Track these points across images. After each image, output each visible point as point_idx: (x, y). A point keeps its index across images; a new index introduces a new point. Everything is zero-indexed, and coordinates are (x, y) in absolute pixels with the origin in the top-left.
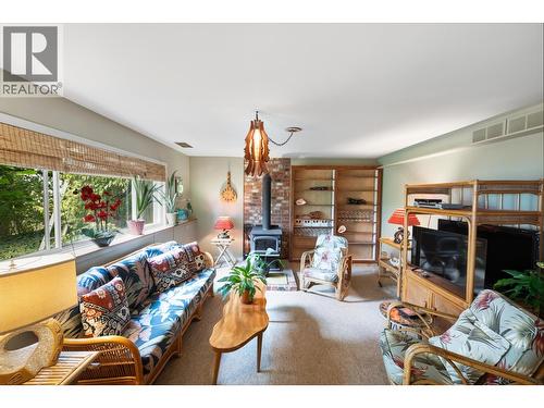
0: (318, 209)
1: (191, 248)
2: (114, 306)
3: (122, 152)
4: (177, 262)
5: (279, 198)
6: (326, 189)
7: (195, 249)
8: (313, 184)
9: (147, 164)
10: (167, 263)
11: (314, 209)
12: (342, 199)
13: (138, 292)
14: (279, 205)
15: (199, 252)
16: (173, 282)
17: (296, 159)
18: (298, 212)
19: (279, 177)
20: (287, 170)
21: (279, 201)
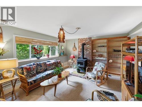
0: (101, 53)
1: (58, 62)
2: (30, 70)
3: (45, 40)
4: (52, 64)
5: (88, 50)
6: (104, 46)
7: (59, 62)
8: (99, 45)
9: (52, 42)
10: (50, 64)
11: (100, 53)
12: (111, 50)
13: (41, 69)
14: (88, 52)
15: (60, 63)
16: (50, 69)
17: (93, 37)
18: (94, 54)
19: (88, 44)
20: (90, 41)
21: (88, 51)
